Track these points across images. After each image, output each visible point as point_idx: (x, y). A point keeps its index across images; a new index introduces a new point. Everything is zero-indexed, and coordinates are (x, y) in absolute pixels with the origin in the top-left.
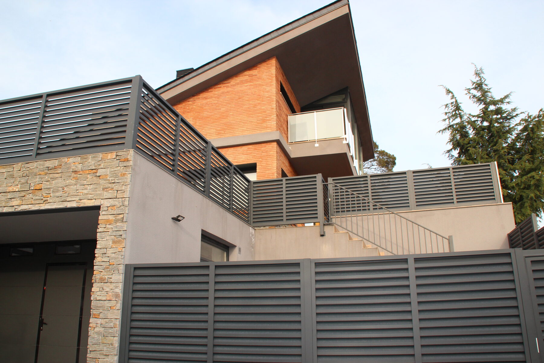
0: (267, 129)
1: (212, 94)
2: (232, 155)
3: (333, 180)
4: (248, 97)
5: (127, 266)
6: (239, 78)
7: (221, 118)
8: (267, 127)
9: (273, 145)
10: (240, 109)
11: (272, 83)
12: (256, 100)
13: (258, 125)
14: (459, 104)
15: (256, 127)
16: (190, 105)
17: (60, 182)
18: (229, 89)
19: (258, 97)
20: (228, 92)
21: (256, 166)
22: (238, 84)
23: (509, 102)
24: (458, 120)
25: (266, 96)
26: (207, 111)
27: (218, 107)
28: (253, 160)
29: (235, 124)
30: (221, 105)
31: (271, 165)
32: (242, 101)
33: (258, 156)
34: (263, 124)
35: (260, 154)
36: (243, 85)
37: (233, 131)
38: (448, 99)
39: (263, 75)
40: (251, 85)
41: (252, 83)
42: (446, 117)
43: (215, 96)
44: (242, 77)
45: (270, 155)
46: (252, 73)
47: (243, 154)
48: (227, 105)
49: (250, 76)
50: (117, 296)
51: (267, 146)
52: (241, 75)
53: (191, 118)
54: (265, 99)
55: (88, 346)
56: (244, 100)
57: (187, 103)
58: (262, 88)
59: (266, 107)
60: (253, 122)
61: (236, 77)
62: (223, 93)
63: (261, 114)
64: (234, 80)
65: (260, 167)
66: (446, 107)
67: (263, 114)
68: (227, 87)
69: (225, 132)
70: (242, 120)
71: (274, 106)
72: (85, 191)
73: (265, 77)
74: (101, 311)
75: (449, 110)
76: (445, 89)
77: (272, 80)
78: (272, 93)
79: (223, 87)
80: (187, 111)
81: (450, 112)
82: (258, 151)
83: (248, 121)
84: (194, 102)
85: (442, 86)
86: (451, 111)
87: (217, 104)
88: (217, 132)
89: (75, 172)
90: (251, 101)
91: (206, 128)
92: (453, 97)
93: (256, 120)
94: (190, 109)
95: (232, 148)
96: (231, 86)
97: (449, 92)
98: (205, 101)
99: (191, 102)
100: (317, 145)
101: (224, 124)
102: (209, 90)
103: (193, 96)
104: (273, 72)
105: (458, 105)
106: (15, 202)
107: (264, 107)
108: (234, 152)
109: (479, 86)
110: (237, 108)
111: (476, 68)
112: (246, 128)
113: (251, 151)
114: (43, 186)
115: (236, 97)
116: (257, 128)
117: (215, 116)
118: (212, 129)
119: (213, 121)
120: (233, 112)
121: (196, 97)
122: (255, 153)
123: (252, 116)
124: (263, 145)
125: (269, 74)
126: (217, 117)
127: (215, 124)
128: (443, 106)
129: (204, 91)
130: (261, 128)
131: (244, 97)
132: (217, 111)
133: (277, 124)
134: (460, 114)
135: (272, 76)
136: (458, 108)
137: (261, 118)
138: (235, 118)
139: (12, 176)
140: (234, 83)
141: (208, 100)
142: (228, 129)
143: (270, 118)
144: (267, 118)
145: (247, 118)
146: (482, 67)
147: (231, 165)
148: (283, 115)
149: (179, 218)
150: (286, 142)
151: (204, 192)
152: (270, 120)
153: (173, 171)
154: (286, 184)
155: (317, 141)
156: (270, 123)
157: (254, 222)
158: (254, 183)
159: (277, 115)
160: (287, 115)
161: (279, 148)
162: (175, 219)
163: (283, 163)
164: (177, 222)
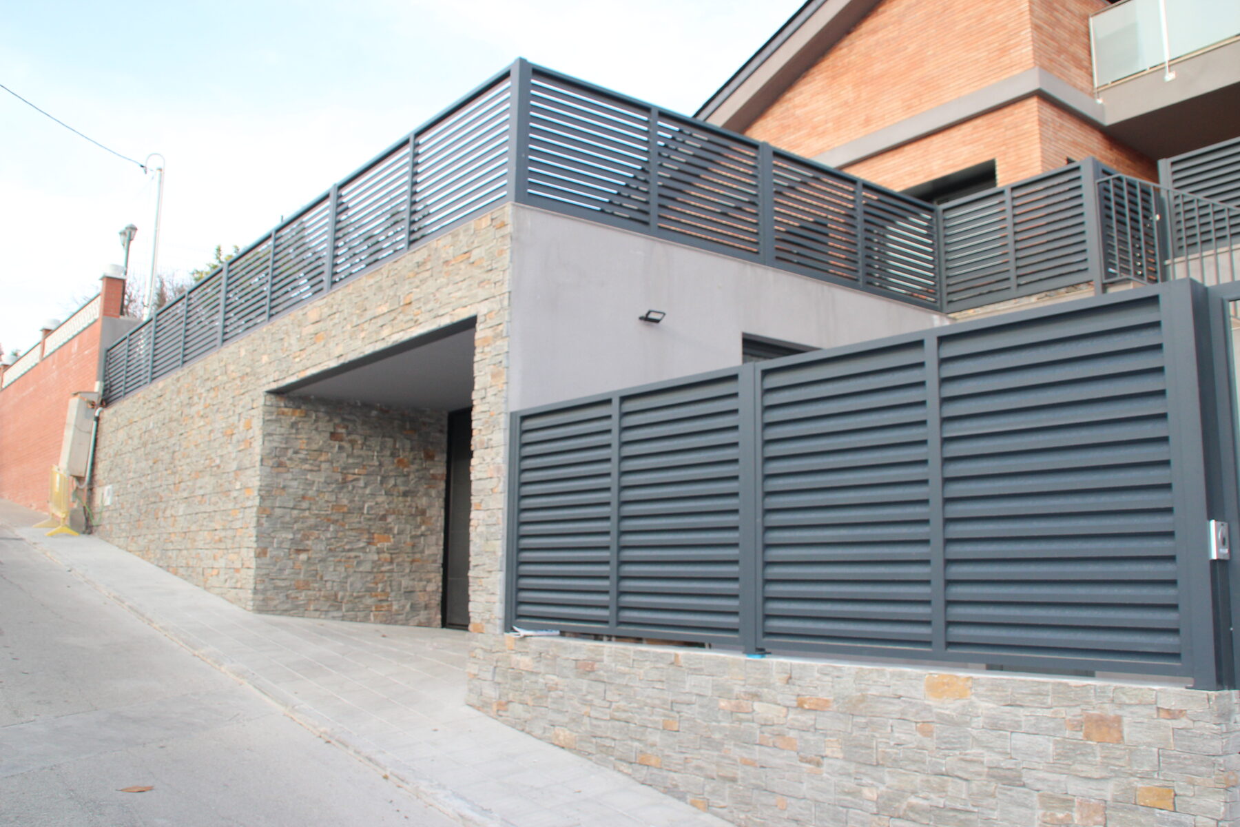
0: (1014, 68)
1: (886, 18)
3: (1173, 164)
5: (512, 415)
7: (911, 69)
8: (1013, 64)
9: (1028, 107)
10: (950, 35)
12: (982, 4)
13: (991, 64)
15: (988, 70)
17: (430, 286)
21: (995, 167)
26: (879, 60)
27: (900, 46)
28: (986, 154)
30: (905, 40)
31: (1027, 158)
32: (951, 14)
33: (998, 140)
34: (1002, 59)
35: (1001, 135)
37: (938, 94)
43: (893, 19)
45: (1023, 132)
47: (964, 143)
48: (919, 33)
50: (498, 469)
51: (1016, 111)
53: (849, 85)
55: (471, 559)
59: (1007, 13)
60: (980, 60)
62: (909, 7)
63: (996, 36)
65: (1005, 166)
67: (1001, 33)
69: (921, 101)
70: (955, 62)
71: (1025, 6)
72: (459, 294)
74: (482, 497)
80: (840, 71)
83: (969, 61)
87: (899, 39)
88: (904, 104)
89: (446, 262)
91: (882, 102)
93: (986, 53)
94: (846, 64)
98: (872, 40)
100: (1170, 76)
101: (916, 84)
102: (880, 10)
103: (848, 32)
106: (385, 332)
107: (1002, 16)
110: (942, 35)
114: (413, 297)
116: (990, 73)
117: (896, 68)
118: (895, 101)
119: (894, 81)
120: (934, 47)
122: (990, 134)
123: (976, 45)
124: (1006, 111)
126: (902, 69)
127: (898, 87)
129: (869, 16)
130: (999, 69)
132: (900, 54)
133: (1035, 51)
137: (997, 44)
138: (939, 61)
139: (380, 288)
141: (880, 35)
142: (926, 91)
143: (1018, 39)
144: (1012, 42)
145: (964, 54)
147: (853, 181)
148: (1066, 21)
149: (652, 316)
150: (1082, 90)
151: (757, 253)
152: (1017, 45)
153: (646, 223)
154: (1013, 199)
155: (1169, 66)
156: (1019, 53)
157: (950, 302)
158: (945, 210)
159: (1036, 27)
160: (1086, 18)
161: (1049, 112)
162: (646, 319)
163: (1075, 144)
164: (654, 324)
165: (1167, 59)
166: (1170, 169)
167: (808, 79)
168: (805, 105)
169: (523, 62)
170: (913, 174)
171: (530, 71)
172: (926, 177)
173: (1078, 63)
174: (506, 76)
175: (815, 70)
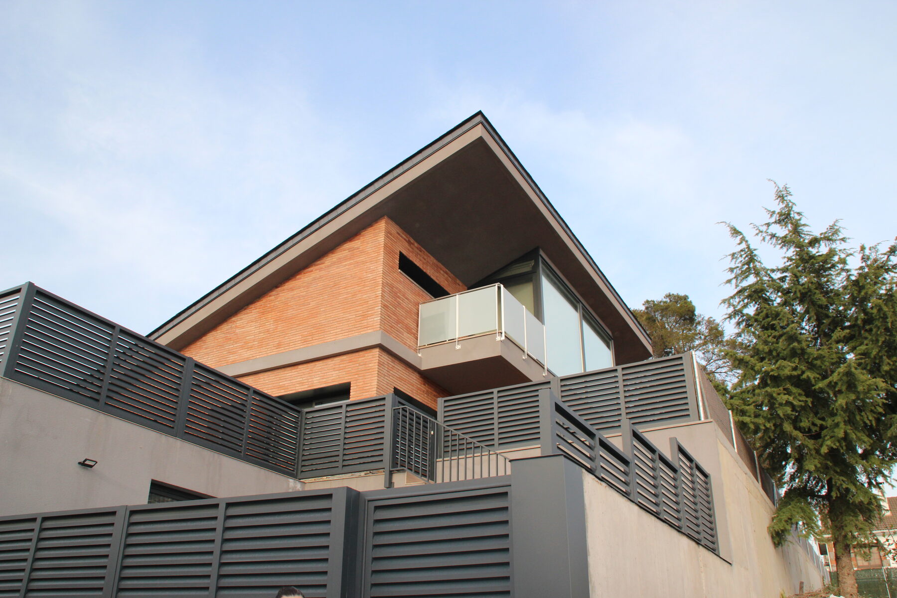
0: (368, 328)
1: (300, 283)
2: (320, 373)
3: (445, 401)
4: (345, 282)
6: (336, 254)
7: (310, 317)
8: (369, 326)
9: (374, 354)
10: (335, 301)
11: (379, 258)
12: (356, 286)
13: (356, 323)
14: (754, 251)
15: (354, 327)
16: (271, 302)
18: (323, 273)
19: (359, 280)
20: (321, 277)
21: (350, 387)
22: (334, 263)
23: (844, 238)
24: (752, 280)
25: (369, 278)
26: (292, 308)
27: (306, 302)
28: (346, 378)
29: (326, 326)
30: (310, 299)
31: (369, 385)
32: (337, 289)
33: (354, 371)
34: (363, 322)
35: (356, 368)
36: (340, 265)
37: (323, 336)
38: (734, 245)
39: (368, 247)
40: (351, 264)
41: (352, 261)
42: (733, 275)
43: (304, 284)
44: (341, 253)
45: (368, 368)
46: (354, 245)
47: (334, 370)
48: (318, 296)
49: (350, 250)
51: (366, 355)
52: (338, 250)
53: (272, 320)
54: (368, 283)
56: (341, 288)
57: (269, 298)
58: (365, 267)
59: (369, 295)
60: (351, 320)
61: (333, 253)
62: (314, 279)
63: (361, 307)
64: (329, 259)
65: (356, 387)
66: (733, 259)
67: (364, 306)
68: (320, 270)
69: (314, 338)
70: (336, 318)
71: (379, 292)
73: (370, 249)
75: (737, 263)
76: (729, 229)
77: (379, 254)
78: (377, 273)
79: (315, 270)
80: (268, 310)
81: (738, 267)
82: (354, 363)
83: (344, 319)
84: (278, 296)
85: (724, 224)
86: (740, 265)
87: (306, 297)
88: (302, 339)
90: (349, 288)
91: (289, 335)
92: (743, 239)
93: (354, 316)
94: (272, 306)
95: (321, 362)
96: (326, 267)
97: (735, 232)
98: (290, 294)
99: (273, 297)
100: (458, 348)
101: (311, 327)
102: (298, 277)
103: (277, 287)
104: (381, 241)
105: (753, 253)
107: (365, 296)
108: (323, 367)
109: (785, 217)
110: (331, 300)
111: (777, 188)
112: (340, 330)
113: (345, 365)
115: (331, 283)
116: (355, 329)
117: (302, 315)
118: (297, 335)
119: (299, 323)
120: (326, 306)
121: (280, 288)
122: (350, 366)
123: (349, 310)
124: (361, 353)
125: (376, 245)
126: (305, 316)
127: (301, 327)
128: (727, 256)
129: (290, 279)
130: (360, 328)
131: (342, 283)
132: (305, 307)
133: (381, 320)
134: (755, 268)
135: (379, 246)
136: (751, 258)
137: (361, 312)
138: (327, 316)
140: (329, 263)
141: (295, 292)
142: (317, 333)
143: (373, 312)
144: (369, 313)
145: (342, 314)
146: (786, 184)
147: (247, 388)
148: (404, 305)
149: (87, 462)
150: (410, 346)
151: (173, 428)
152: (372, 315)
153: (97, 400)
154: (347, 411)
155: (458, 341)
156: (372, 320)
157: (302, 471)
158: (307, 413)
159: (384, 306)
160: (418, 304)
161: (386, 358)
162: (83, 464)
163: (401, 379)
164: (89, 468)
165: (457, 337)
166: (443, 404)
167: (248, 311)
168: (243, 327)
169: (31, 285)
170: (302, 383)
171: (35, 292)
172: (308, 387)
173: (409, 330)
174: (17, 291)
175: (253, 306)
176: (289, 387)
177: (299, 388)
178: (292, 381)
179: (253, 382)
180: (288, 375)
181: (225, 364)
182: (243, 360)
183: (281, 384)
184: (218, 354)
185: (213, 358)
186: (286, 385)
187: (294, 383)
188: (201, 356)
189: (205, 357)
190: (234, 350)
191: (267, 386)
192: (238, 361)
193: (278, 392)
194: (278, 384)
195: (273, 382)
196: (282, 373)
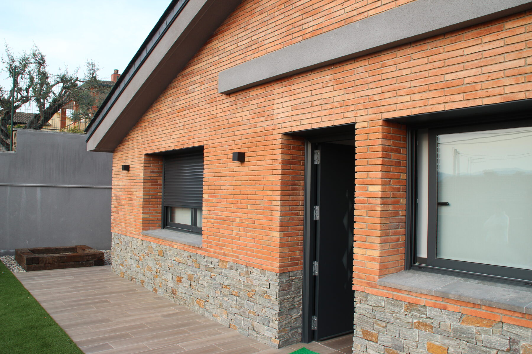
176: (478, 86)
177: (517, 88)
178: (485, 69)
179: (367, 75)
180: (467, 51)
181: (300, 38)
182: (337, 25)
183: (448, 77)
184: (283, 21)
185: (276, 28)
186: (467, 81)
187: (495, 76)
188: (255, 29)
189: (261, 31)
190: (315, 7)
191: (408, 85)
192: (325, 30)
193: (444, 99)
194: (442, 78)
195: (426, 74)
196: (447, 48)
